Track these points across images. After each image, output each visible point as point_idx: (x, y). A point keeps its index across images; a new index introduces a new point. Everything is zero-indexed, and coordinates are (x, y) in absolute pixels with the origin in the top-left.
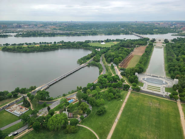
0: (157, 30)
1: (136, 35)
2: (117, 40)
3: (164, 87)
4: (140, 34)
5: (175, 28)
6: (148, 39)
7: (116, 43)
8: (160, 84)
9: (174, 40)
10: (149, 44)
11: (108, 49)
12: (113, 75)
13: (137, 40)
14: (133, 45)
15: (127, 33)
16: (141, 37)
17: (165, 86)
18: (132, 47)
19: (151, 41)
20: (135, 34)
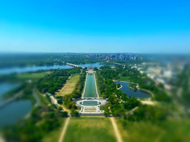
0: (87, 60)
1: (70, 65)
2: (51, 70)
3: (98, 107)
4: (73, 63)
5: (101, 58)
6: (81, 68)
7: (49, 73)
8: (95, 105)
9: (102, 68)
10: (83, 72)
11: (42, 79)
12: (49, 105)
13: (71, 69)
14: (67, 74)
16: (74, 66)
17: (99, 105)
18: (67, 75)
19: (84, 69)
20: (68, 64)
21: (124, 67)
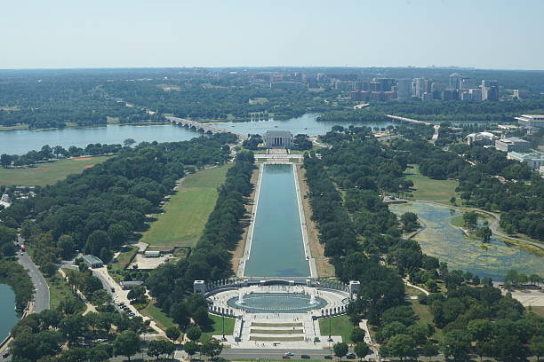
1: (180, 124)
2: (94, 150)
3: (315, 318)
4: (194, 117)
5: (328, 93)
6: (233, 138)
7: (88, 162)
9: (330, 138)
10: (239, 158)
12: (91, 309)
15: (137, 119)
16: (201, 130)
17: (318, 313)
19: (246, 144)
20: (172, 118)
21: (433, 132)
